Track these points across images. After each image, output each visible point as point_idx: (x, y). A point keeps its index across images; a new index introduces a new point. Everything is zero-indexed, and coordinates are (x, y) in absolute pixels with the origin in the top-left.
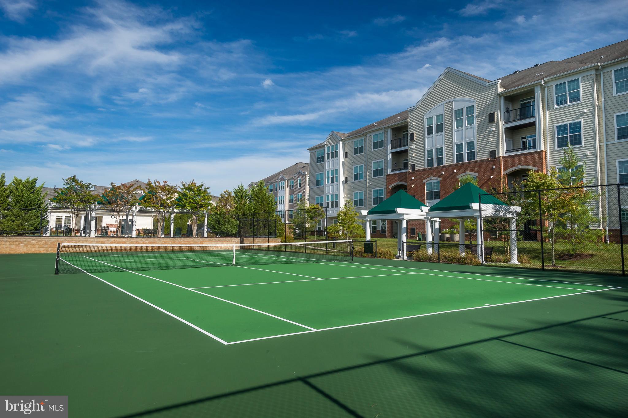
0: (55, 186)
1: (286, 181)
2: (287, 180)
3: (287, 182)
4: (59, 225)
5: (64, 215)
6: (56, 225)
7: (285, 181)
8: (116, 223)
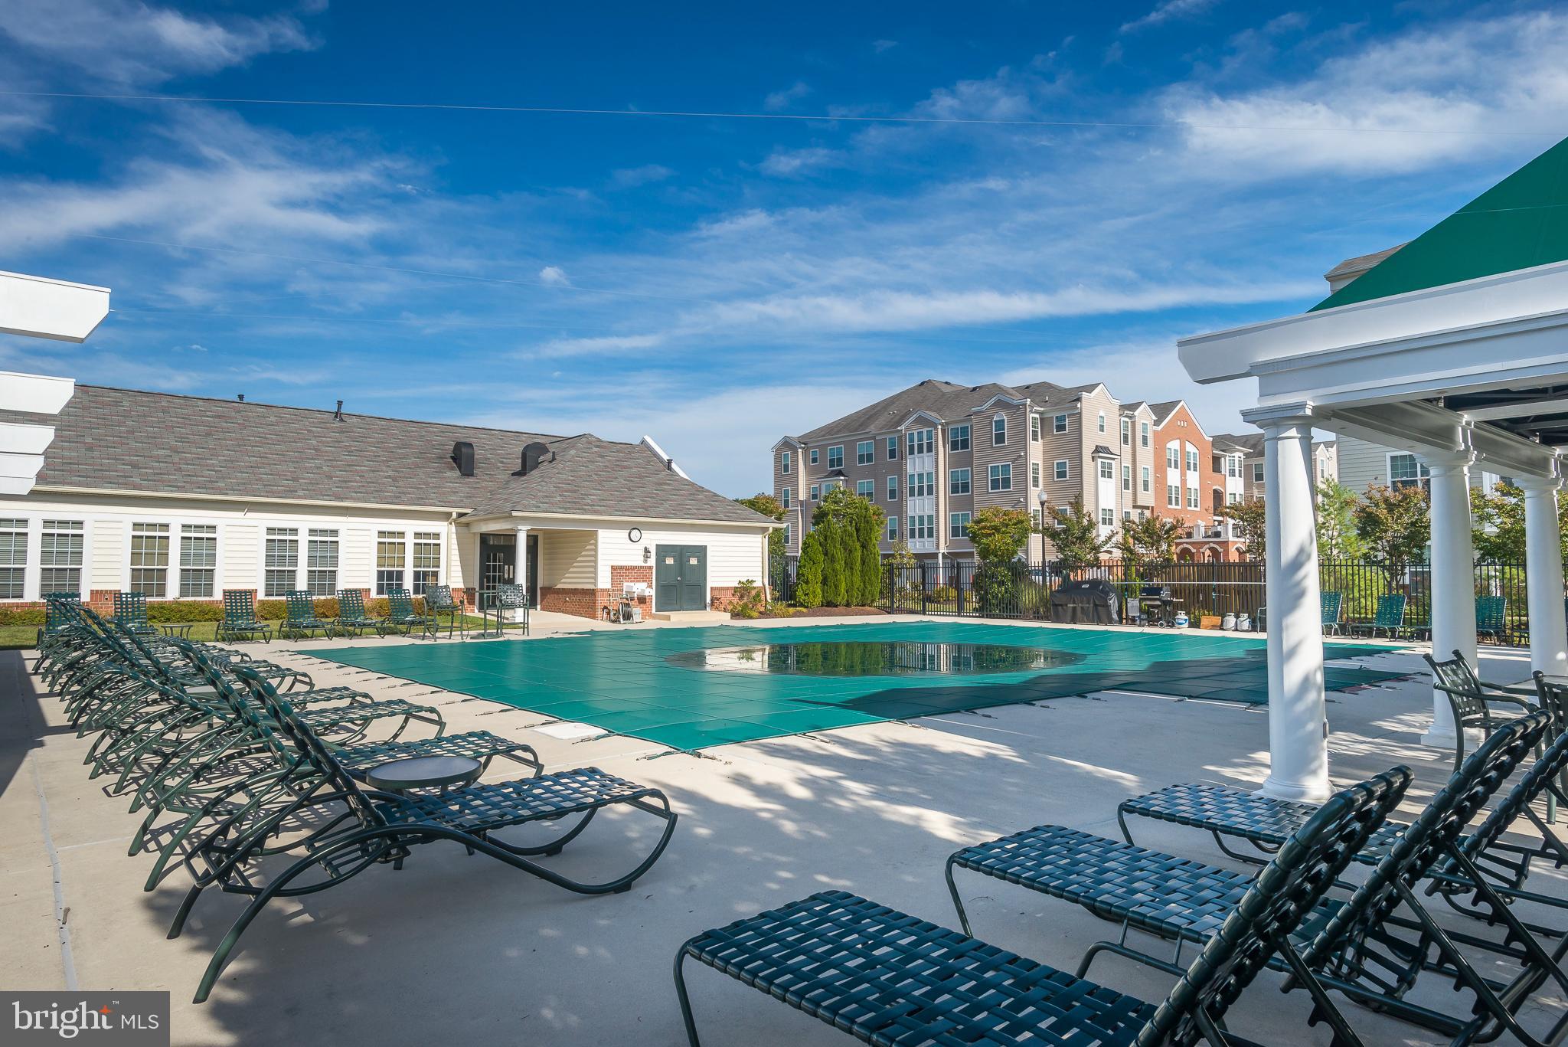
0: (340, 403)
1: (940, 427)
2: (942, 425)
3: (943, 431)
4: (390, 574)
5: (410, 527)
6: (380, 574)
7: (936, 429)
8: (646, 561)
